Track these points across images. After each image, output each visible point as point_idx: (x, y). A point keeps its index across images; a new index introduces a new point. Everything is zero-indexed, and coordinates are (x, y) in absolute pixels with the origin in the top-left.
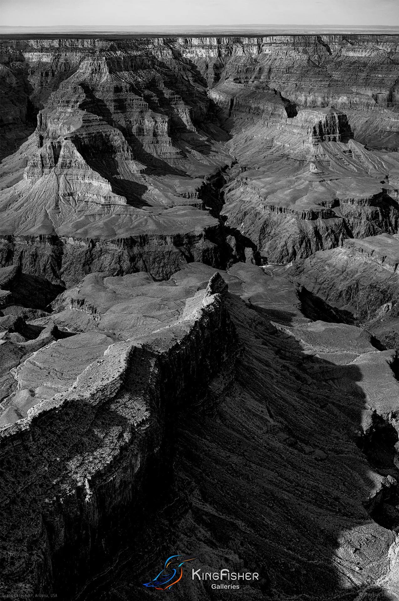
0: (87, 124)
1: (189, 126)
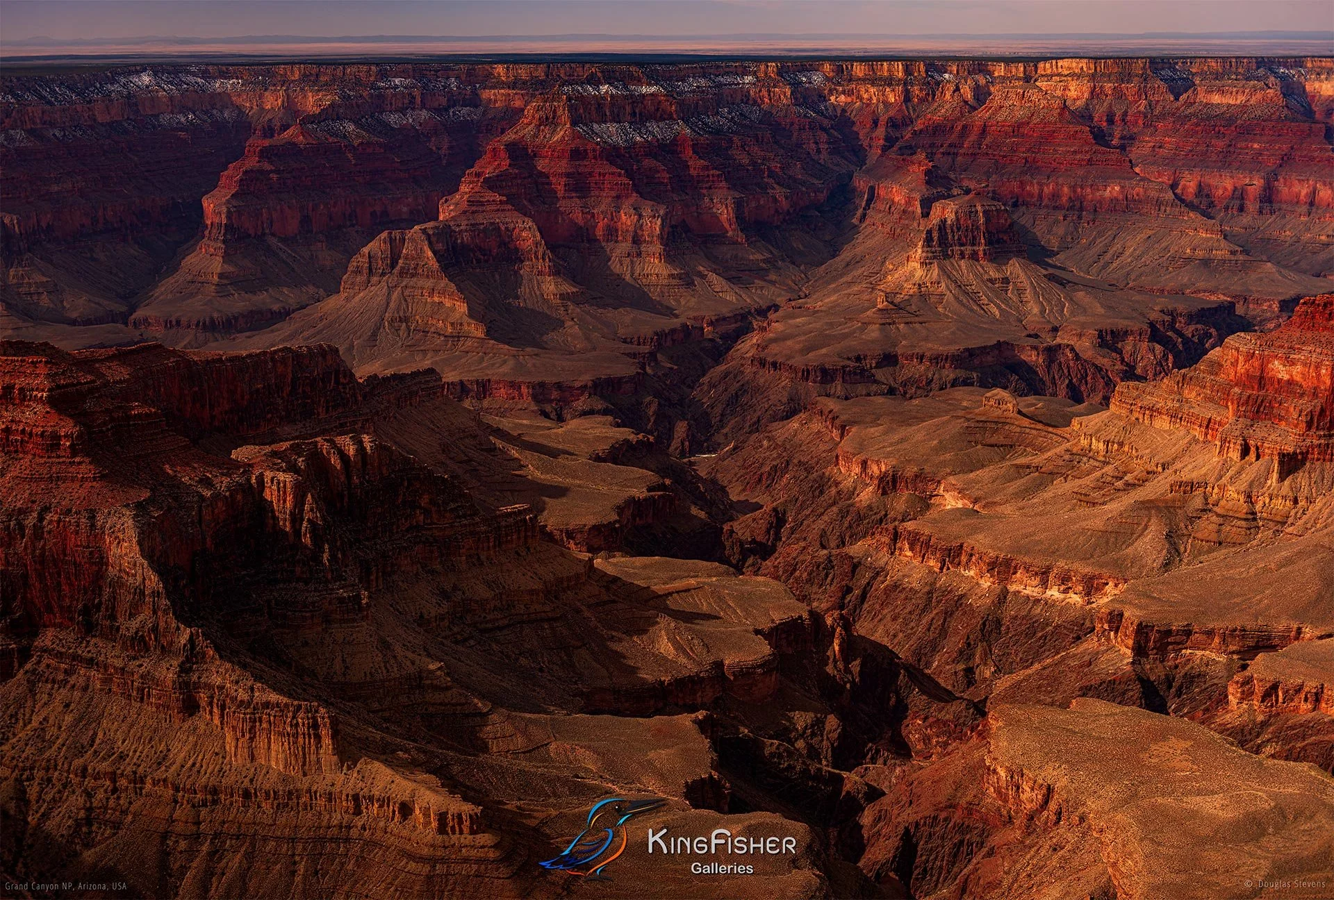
0: (474, 208)
1: (731, 230)
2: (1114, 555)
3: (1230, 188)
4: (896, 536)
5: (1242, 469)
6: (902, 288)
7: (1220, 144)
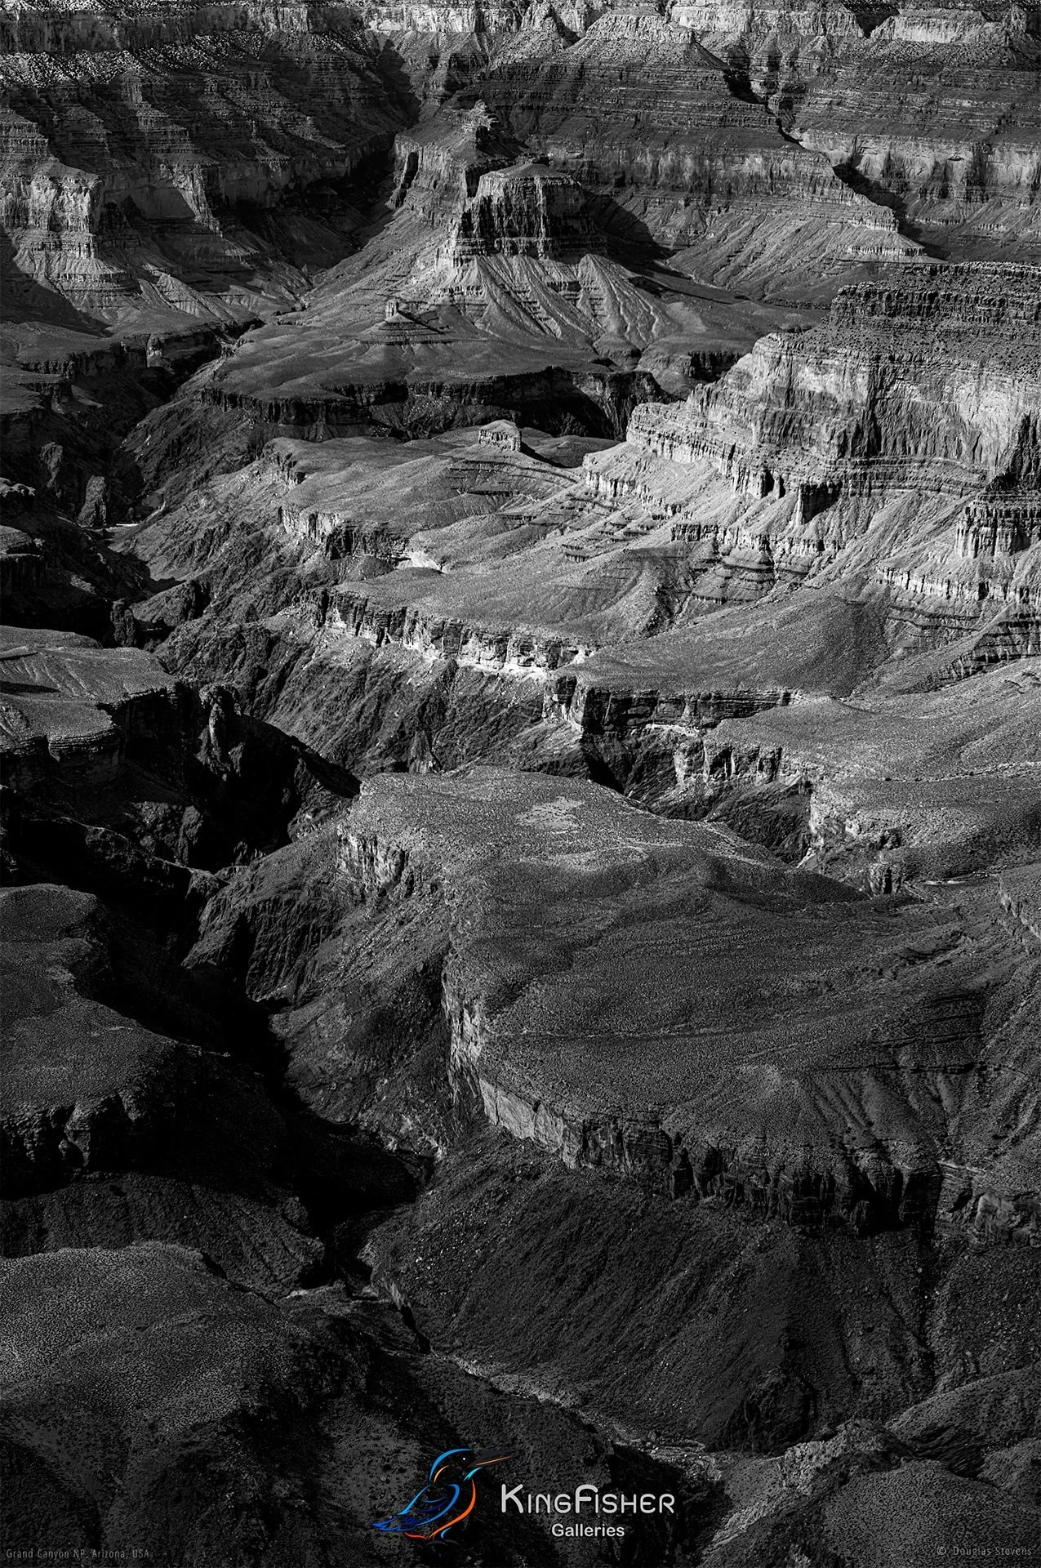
1: (200, 213)
2: (589, 617)
3: (930, 163)
4: (325, 603)
5: (763, 507)
6: (427, 295)
7: (919, 100)
